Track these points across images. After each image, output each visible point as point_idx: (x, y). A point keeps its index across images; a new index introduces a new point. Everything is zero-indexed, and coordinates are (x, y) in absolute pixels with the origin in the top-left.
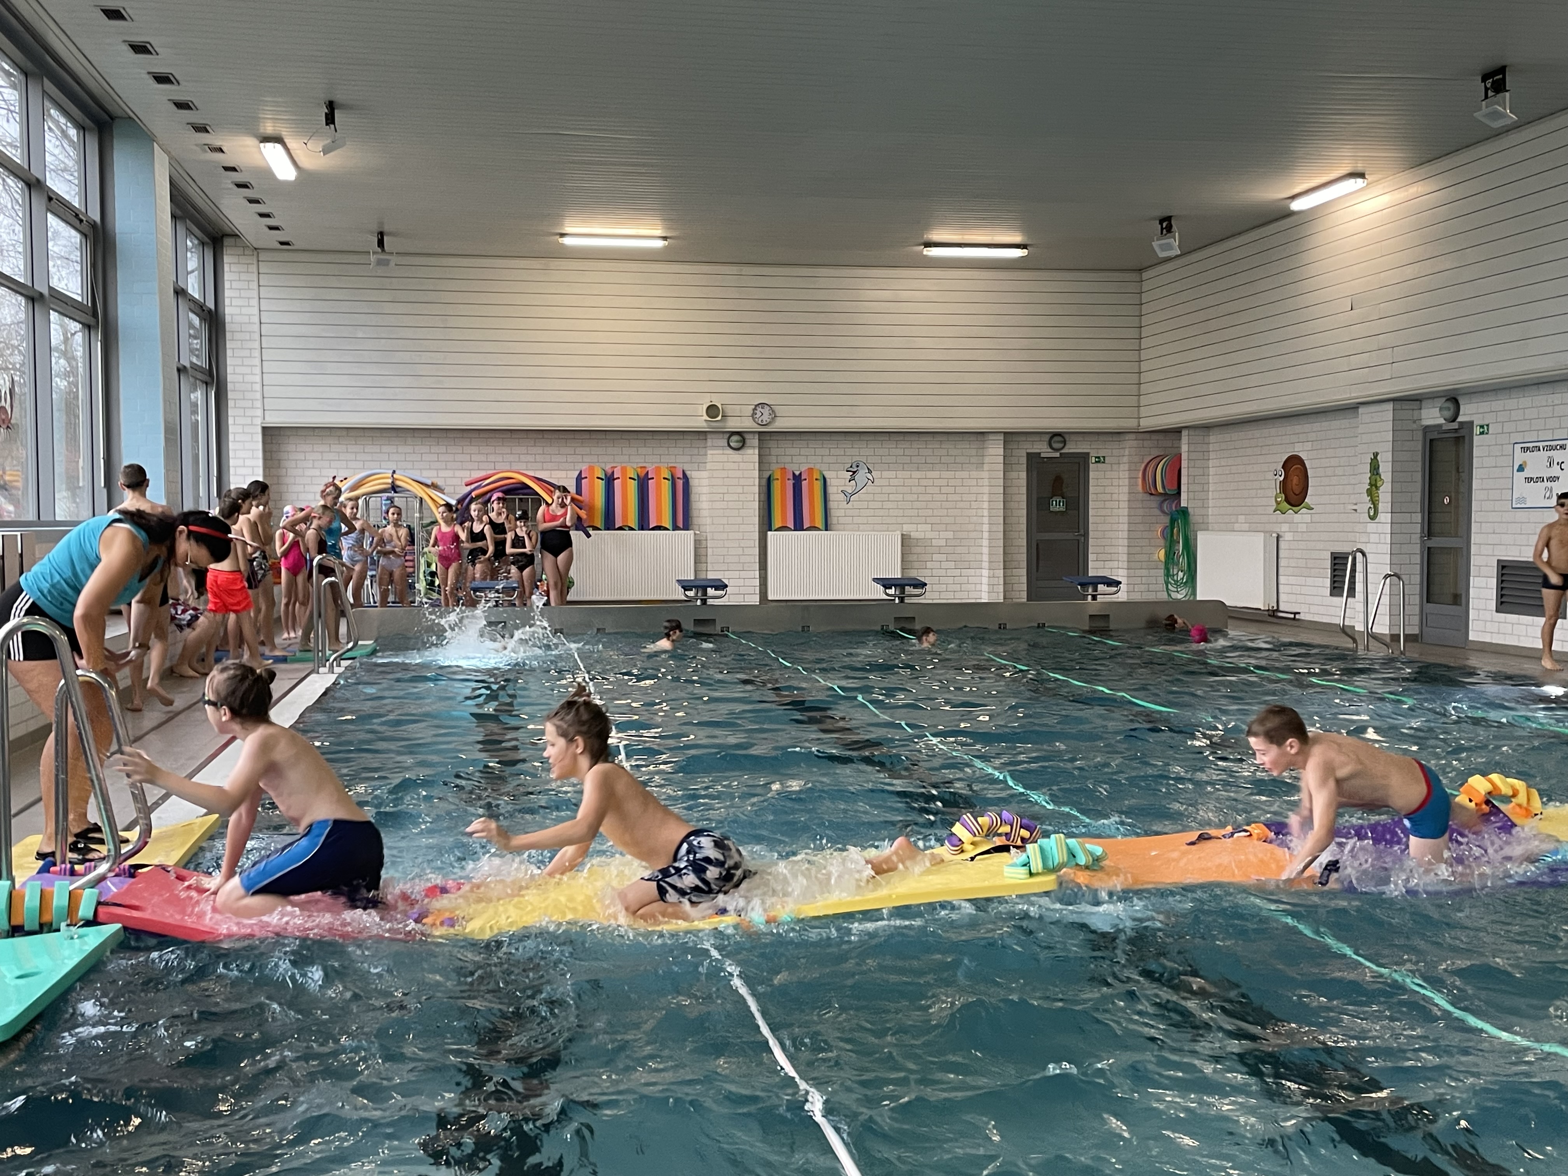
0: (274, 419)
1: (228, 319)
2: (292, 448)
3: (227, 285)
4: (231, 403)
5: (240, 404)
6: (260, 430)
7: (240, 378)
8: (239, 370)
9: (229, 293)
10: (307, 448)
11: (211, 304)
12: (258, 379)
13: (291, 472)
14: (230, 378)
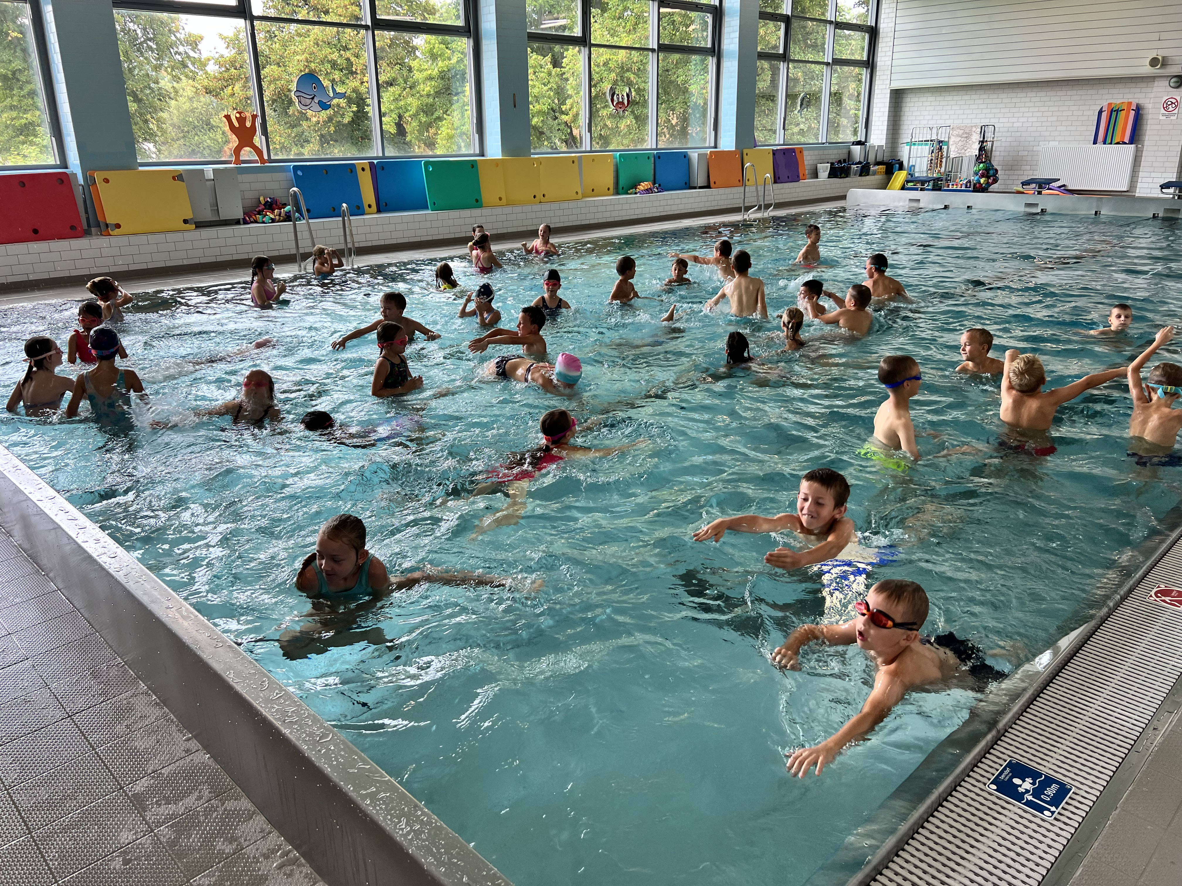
0: (898, 85)
1: (881, 31)
2: (908, 100)
3: (883, 11)
4: (877, 78)
5: (882, 78)
6: (889, 91)
7: (883, 63)
8: (883, 59)
9: (883, 16)
10: (916, 99)
11: (874, 25)
12: (889, 63)
13: (906, 114)
14: (878, 64)
